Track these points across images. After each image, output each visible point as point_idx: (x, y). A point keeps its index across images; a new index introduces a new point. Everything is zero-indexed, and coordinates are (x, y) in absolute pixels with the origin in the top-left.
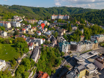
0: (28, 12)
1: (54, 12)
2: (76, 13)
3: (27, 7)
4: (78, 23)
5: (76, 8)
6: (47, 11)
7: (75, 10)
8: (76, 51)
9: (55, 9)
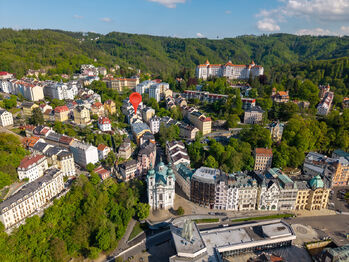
0: (145, 52)
1: (238, 52)
2: (322, 57)
3: (151, 36)
4: (280, 98)
5: (329, 39)
6: (213, 48)
7: (323, 47)
8: (212, 207)
9: (245, 42)
